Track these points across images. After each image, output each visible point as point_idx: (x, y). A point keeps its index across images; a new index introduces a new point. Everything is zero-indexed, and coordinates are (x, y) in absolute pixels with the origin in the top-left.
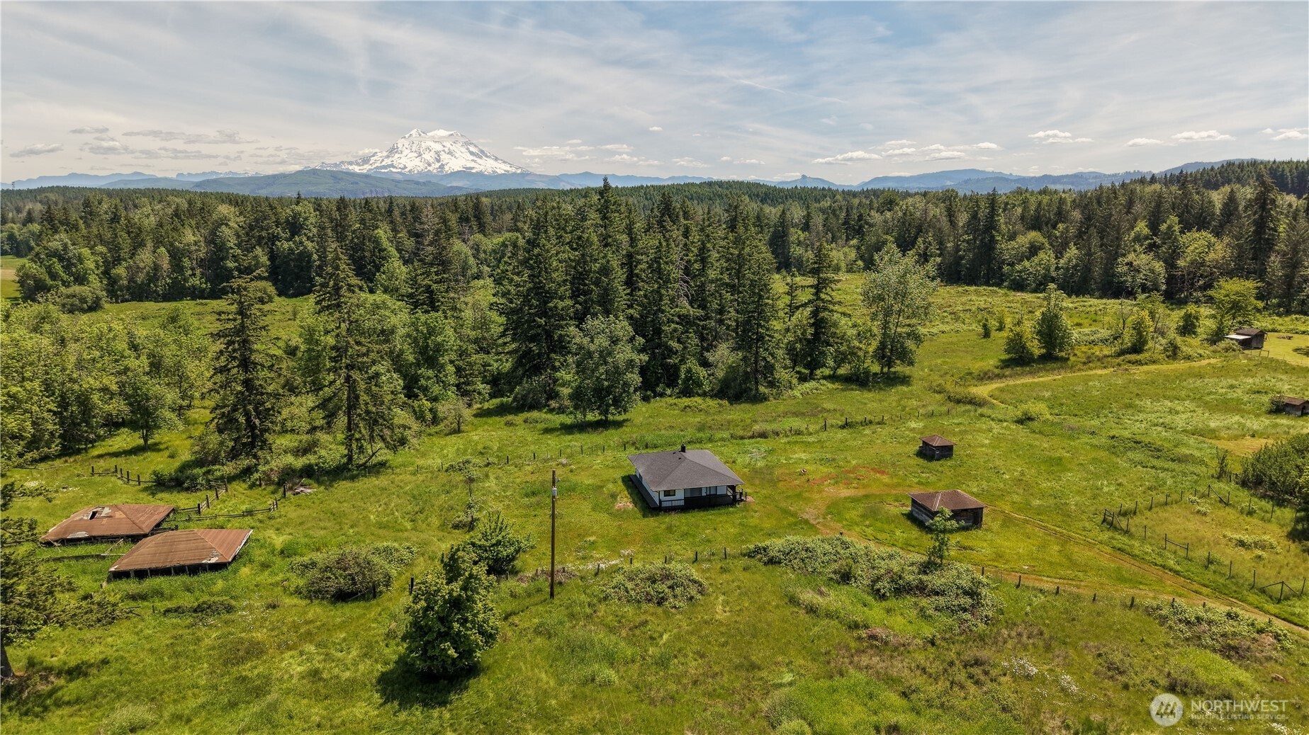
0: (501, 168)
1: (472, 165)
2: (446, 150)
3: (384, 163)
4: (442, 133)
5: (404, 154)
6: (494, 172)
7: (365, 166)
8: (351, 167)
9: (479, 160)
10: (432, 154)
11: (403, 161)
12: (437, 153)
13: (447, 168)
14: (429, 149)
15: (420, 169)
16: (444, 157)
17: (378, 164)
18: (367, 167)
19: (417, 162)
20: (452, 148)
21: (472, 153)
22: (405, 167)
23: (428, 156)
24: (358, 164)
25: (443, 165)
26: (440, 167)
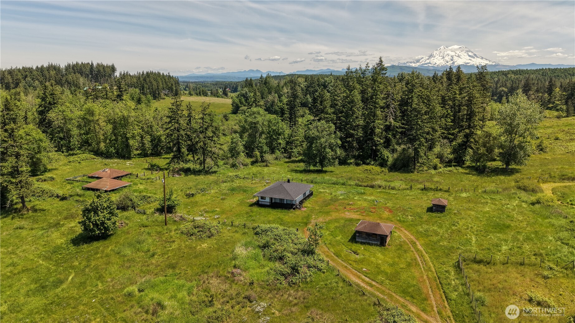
0: (484, 63)
1: (469, 61)
2: (457, 55)
3: (426, 62)
4: (456, 47)
5: (436, 57)
6: (480, 64)
8: (411, 64)
9: (472, 59)
10: (450, 57)
11: (435, 61)
12: (452, 56)
13: (456, 64)
14: (448, 55)
15: (442, 64)
16: (455, 58)
17: (423, 63)
18: (418, 64)
19: (441, 61)
20: (460, 54)
21: (470, 56)
22: (436, 64)
23: (447, 58)
24: (414, 63)
25: (454, 62)
26: (452, 63)
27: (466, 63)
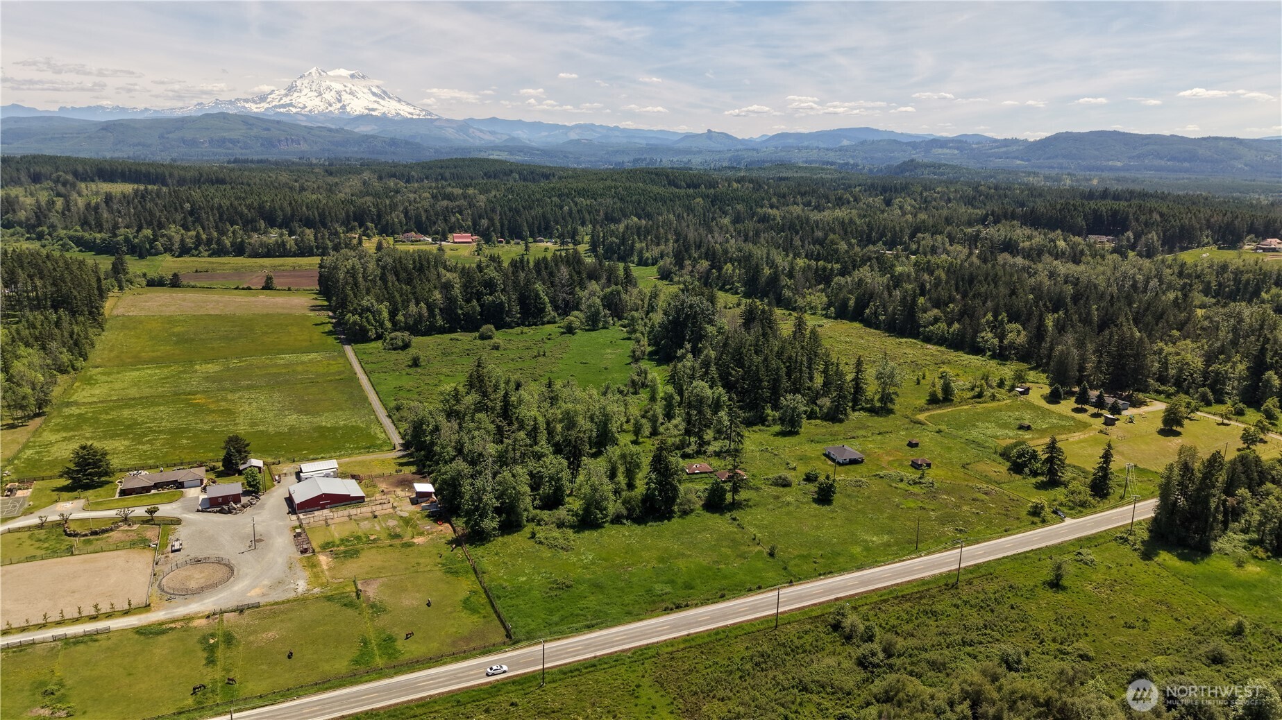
0: (405, 111)
1: (375, 106)
3: (282, 102)
4: (344, 72)
5: (304, 93)
6: (398, 114)
7: (262, 105)
8: (247, 105)
9: (381, 102)
10: (333, 93)
11: (303, 100)
12: (338, 93)
13: (348, 109)
14: (329, 89)
15: (320, 109)
16: (345, 97)
17: (276, 103)
18: (264, 105)
19: (317, 101)
20: (353, 88)
21: (374, 94)
22: (305, 107)
23: (328, 96)
24: (254, 102)
25: (344, 106)
26: (341, 108)
27: (369, 110)
